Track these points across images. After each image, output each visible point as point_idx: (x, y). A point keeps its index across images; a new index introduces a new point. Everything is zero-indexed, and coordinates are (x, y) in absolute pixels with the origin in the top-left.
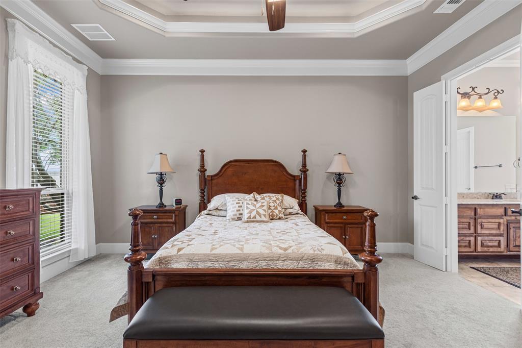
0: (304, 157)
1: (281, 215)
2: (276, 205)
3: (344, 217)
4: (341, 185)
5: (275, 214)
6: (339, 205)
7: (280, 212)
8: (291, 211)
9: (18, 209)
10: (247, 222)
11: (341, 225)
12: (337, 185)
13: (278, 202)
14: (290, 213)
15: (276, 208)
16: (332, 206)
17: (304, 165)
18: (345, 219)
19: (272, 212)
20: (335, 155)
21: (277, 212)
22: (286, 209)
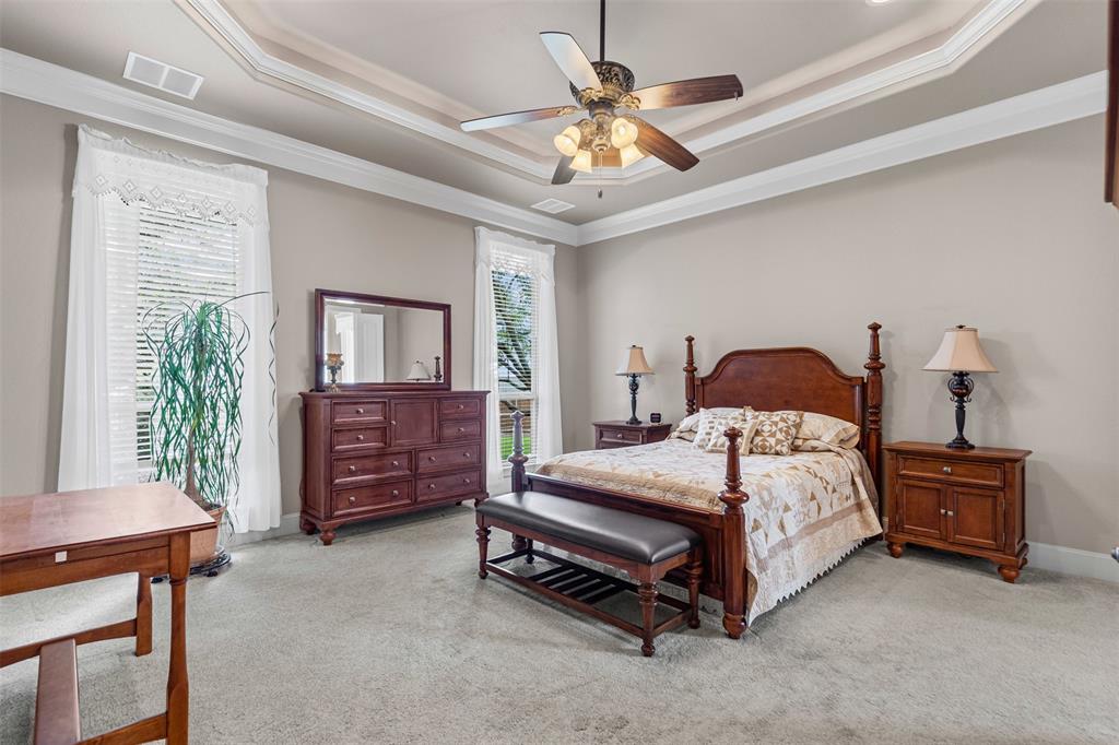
0: (875, 338)
1: (778, 448)
2: (774, 428)
3: (945, 469)
4: (965, 399)
5: (768, 444)
6: (961, 443)
7: (779, 442)
8: (814, 443)
9: (468, 409)
10: (712, 451)
11: (938, 486)
12: (956, 398)
13: (781, 425)
14: (812, 447)
15: (773, 435)
16: (942, 445)
17: (875, 356)
18: (947, 473)
19: (764, 440)
20: (947, 330)
21: (772, 441)
22: (806, 440)
